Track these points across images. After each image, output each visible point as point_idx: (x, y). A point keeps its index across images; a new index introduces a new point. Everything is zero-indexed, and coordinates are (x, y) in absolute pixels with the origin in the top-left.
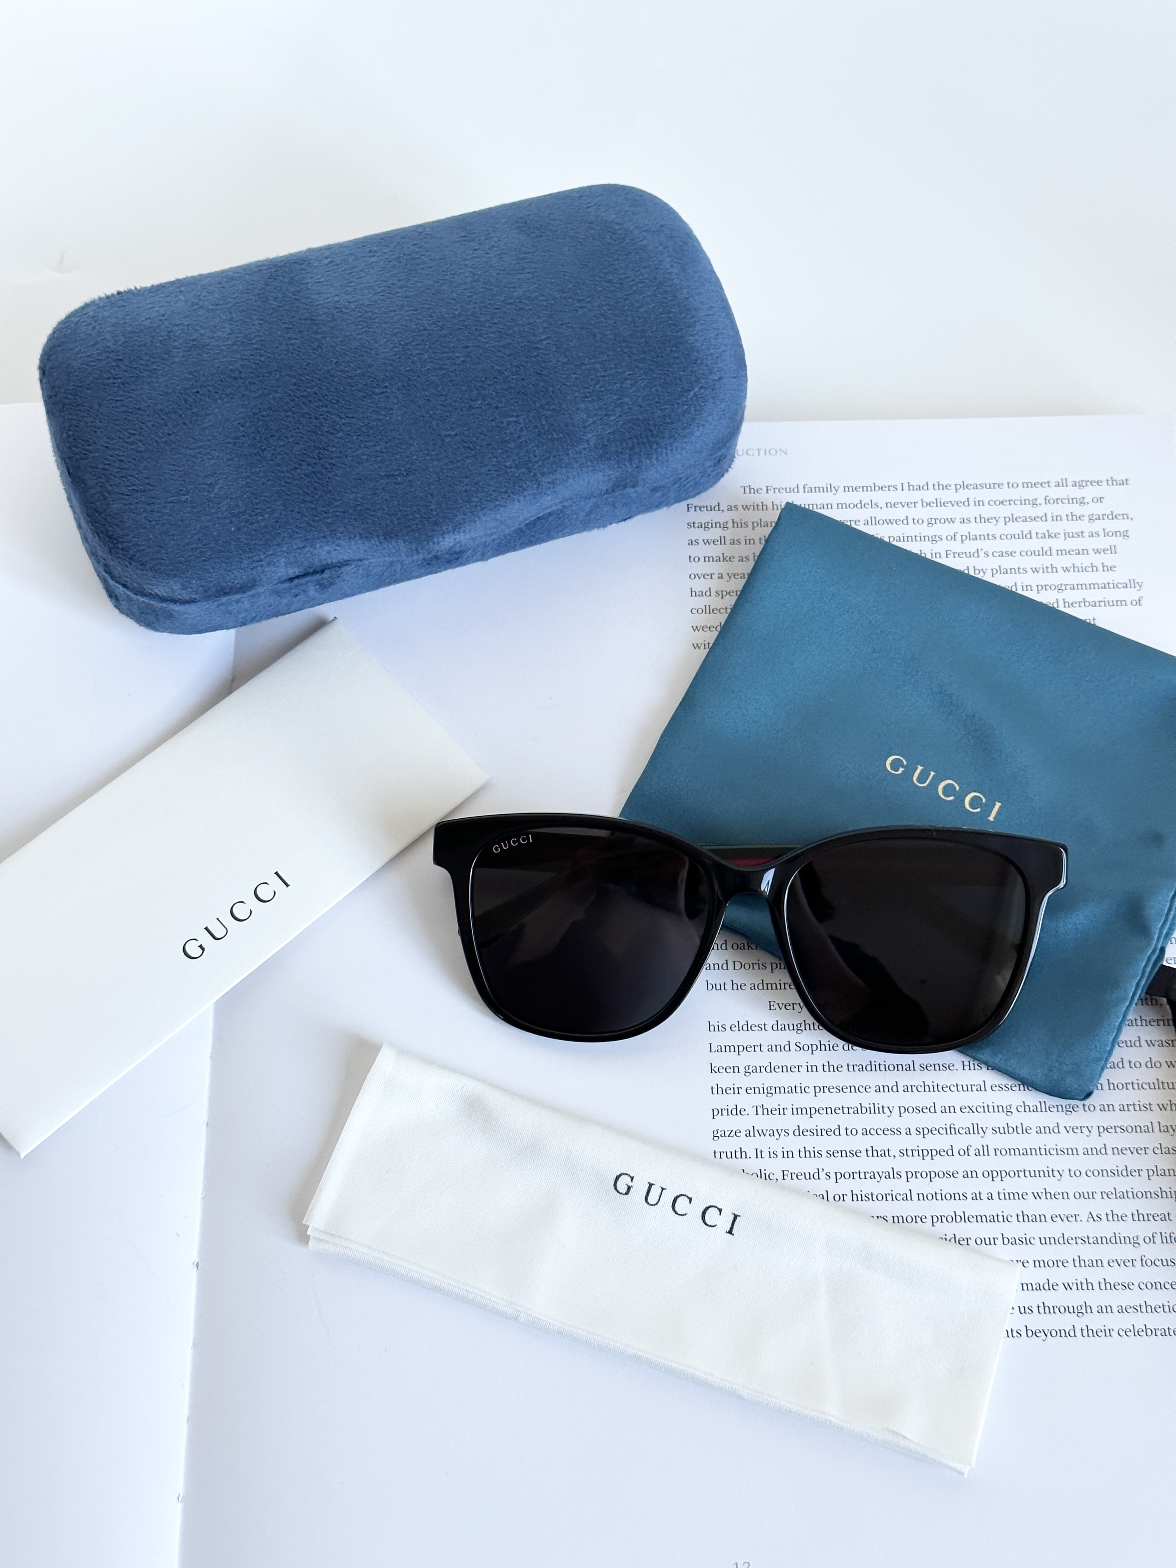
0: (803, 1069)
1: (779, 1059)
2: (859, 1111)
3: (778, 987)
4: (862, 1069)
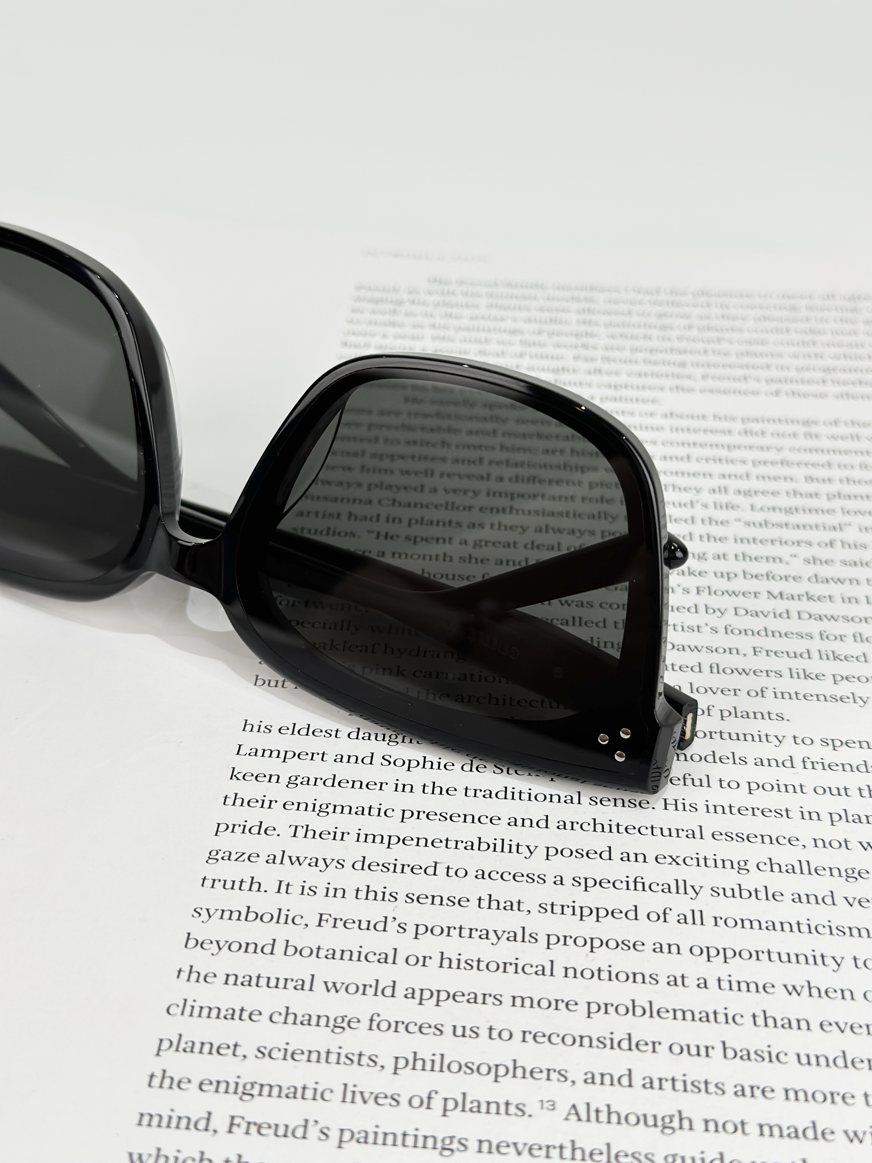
0: (389, 788)
2: (476, 847)
4: (489, 795)
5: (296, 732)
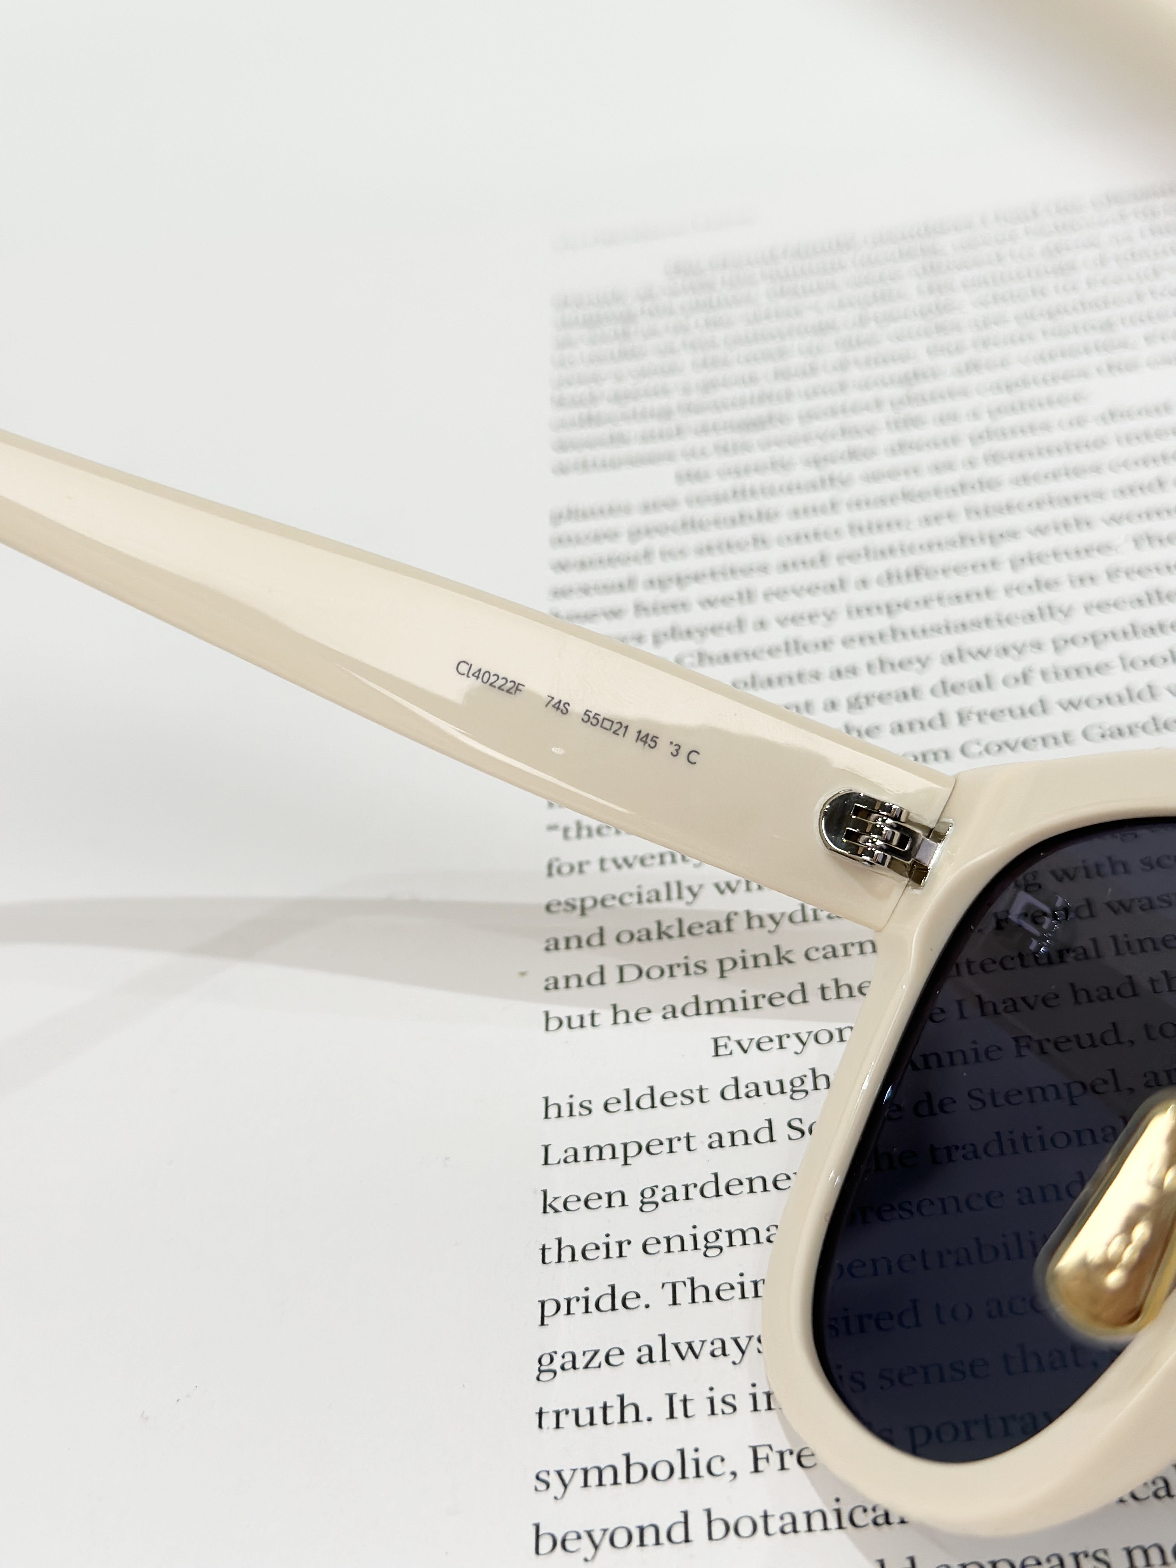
5: (633, 1105)
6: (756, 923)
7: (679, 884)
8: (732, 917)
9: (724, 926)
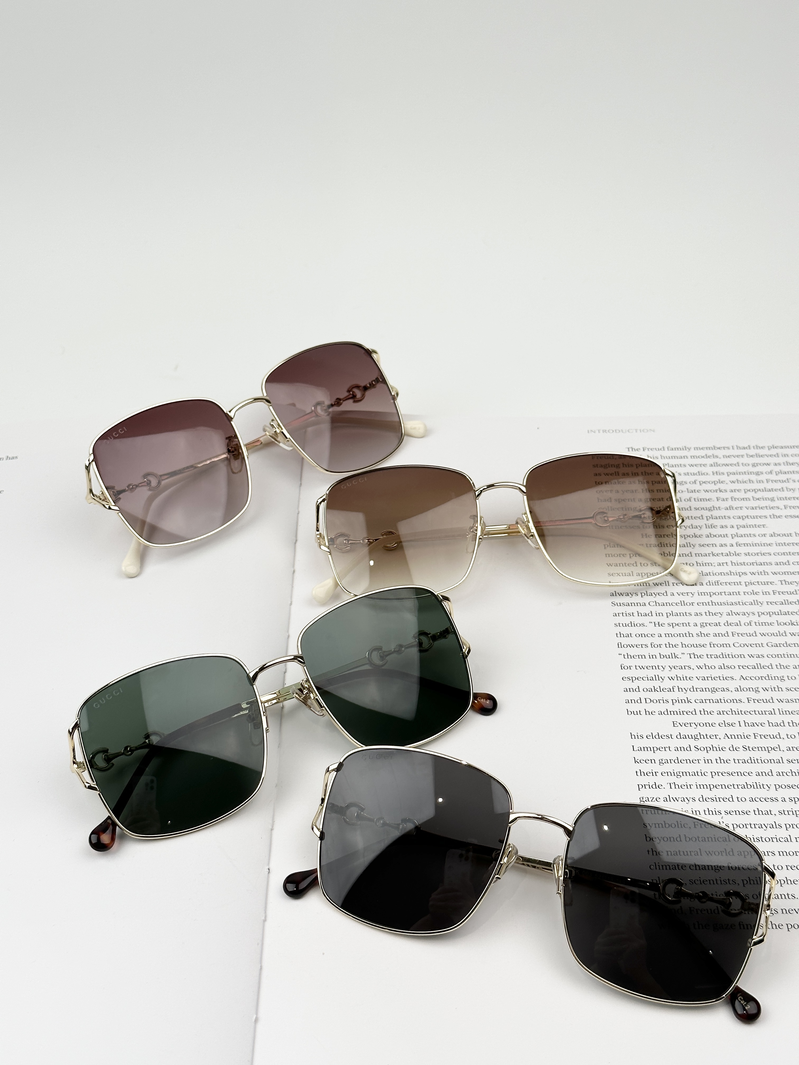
0: (702, 762)
1: (682, 755)
2: (746, 787)
3: (679, 713)
4: (744, 762)
5: (654, 737)
6: (680, 690)
7: (658, 675)
8: (674, 687)
9: (672, 690)
